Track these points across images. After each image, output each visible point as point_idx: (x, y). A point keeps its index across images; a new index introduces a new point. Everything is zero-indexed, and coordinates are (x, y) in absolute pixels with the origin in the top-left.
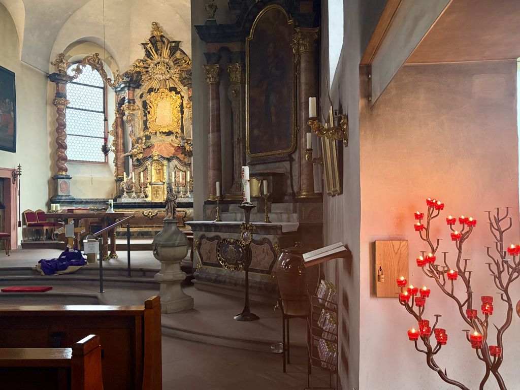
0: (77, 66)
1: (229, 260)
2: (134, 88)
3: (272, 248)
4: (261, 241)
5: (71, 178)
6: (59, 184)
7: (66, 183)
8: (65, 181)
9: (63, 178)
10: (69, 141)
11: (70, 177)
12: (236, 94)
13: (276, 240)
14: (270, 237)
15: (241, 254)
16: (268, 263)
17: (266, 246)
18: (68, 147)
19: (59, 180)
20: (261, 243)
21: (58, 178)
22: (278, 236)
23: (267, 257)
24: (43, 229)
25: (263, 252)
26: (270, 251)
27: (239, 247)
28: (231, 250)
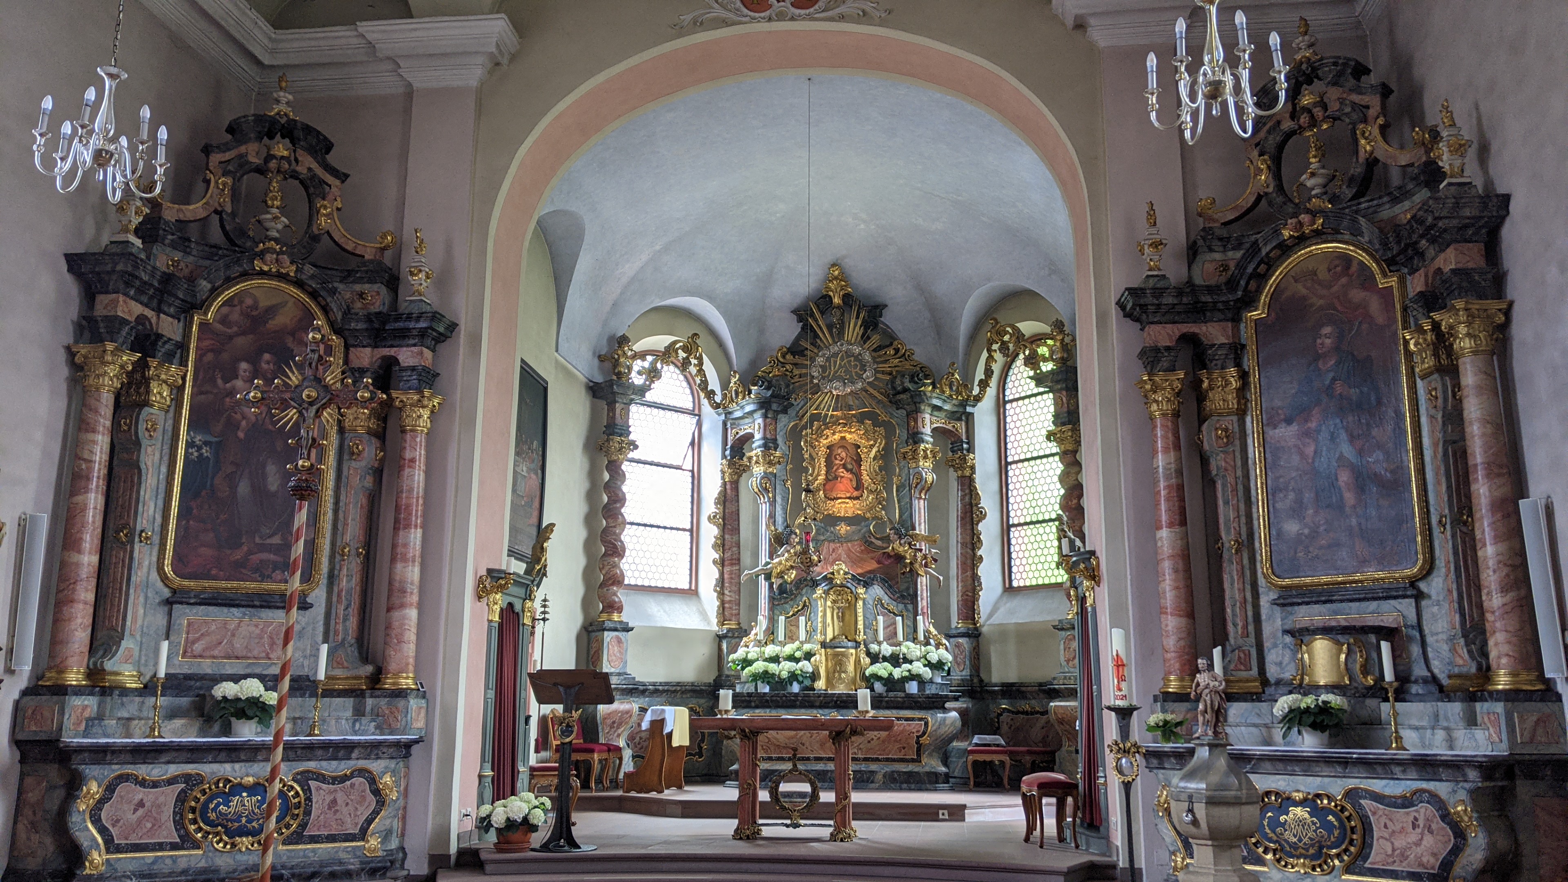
0: (651, 363)
1: (1294, 846)
2: (777, 412)
3: (1445, 816)
4: (1404, 797)
5: (632, 629)
6: (605, 645)
7: (619, 641)
8: (618, 637)
9: (615, 630)
10: (629, 536)
11: (630, 625)
12: (1227, 437)
13: (1462, 795)
14: (1442, 788)
15: (1336, 833)
16: (1434, 855)
17: (1424, 811)
18: (627, 553)
19: (606, 633)
20: (1406, 802)
21: (604, 630)
22: (1467, 785)
23: (1428, 841)
24: (593, 758)
25: (1414, 826)
26: (1438, 824)
27: (1326, 811)
28: (1301, 822)
